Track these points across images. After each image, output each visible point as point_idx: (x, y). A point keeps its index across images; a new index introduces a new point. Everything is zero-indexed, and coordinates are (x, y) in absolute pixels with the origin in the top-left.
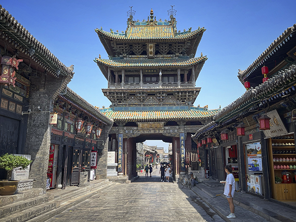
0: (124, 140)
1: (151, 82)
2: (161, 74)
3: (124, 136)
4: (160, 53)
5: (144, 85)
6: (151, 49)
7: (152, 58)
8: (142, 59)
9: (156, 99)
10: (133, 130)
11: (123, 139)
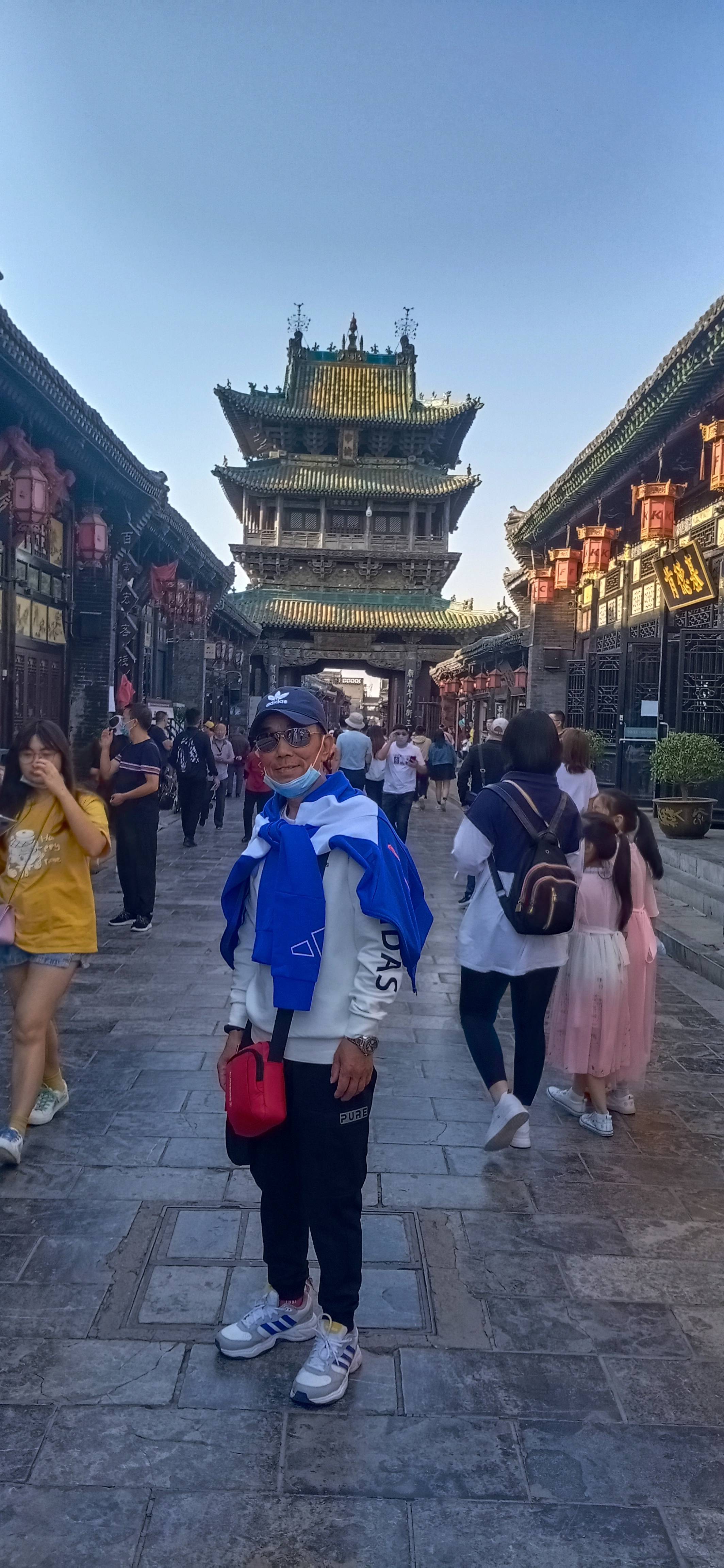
0: (282, 670)
1: (345, 531)
2: (369, 512)
3: (280, 662)
4: (370, 452)
5: (328, 539)
6: (349, 444)
7: (350, 465)
8: (324, 465)
9: (356, 575)
10: (302, 650)
11: (280, 668)
